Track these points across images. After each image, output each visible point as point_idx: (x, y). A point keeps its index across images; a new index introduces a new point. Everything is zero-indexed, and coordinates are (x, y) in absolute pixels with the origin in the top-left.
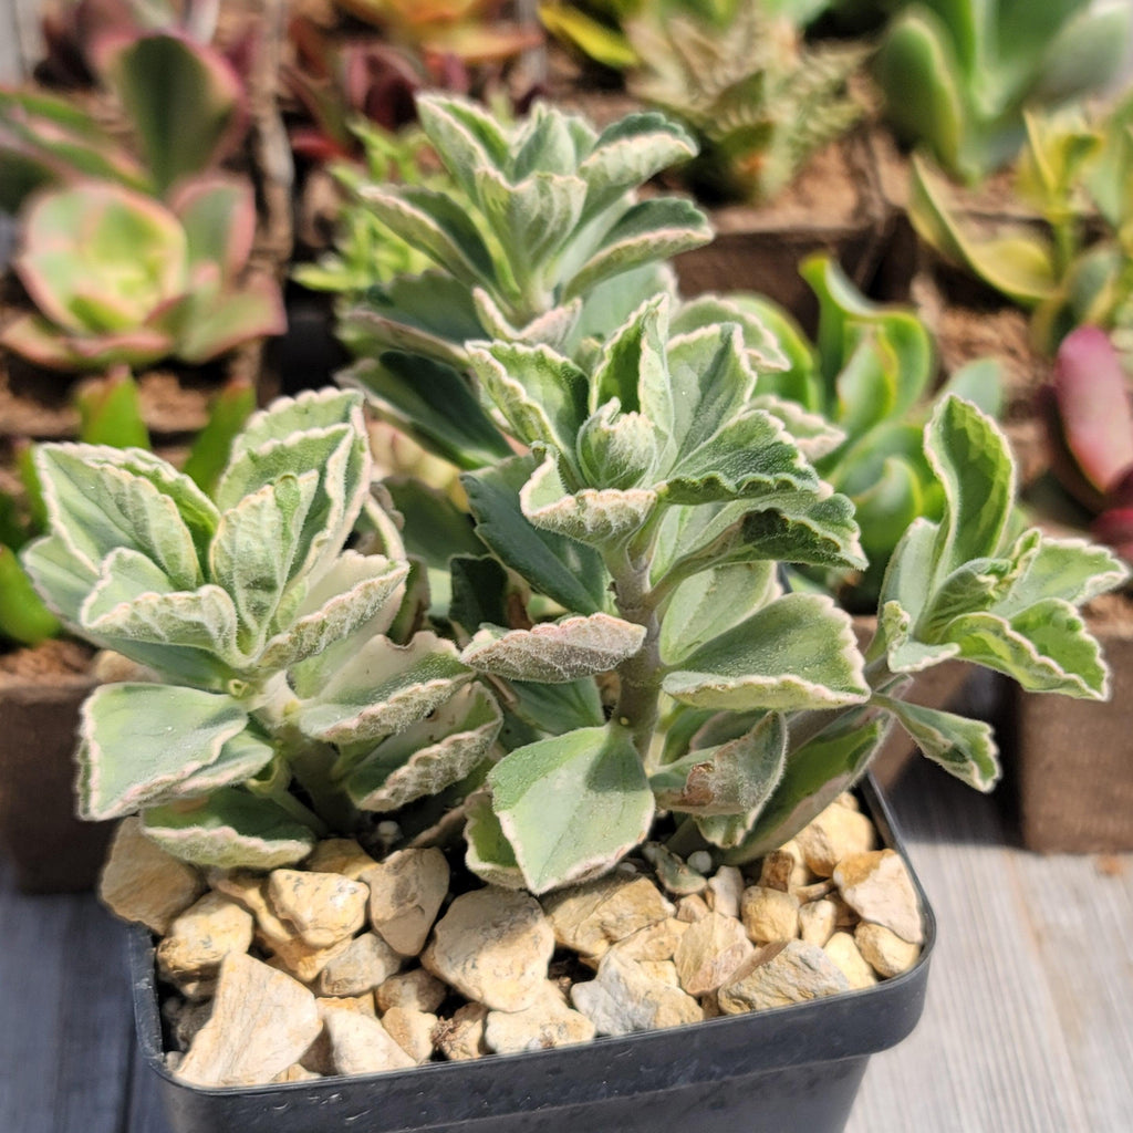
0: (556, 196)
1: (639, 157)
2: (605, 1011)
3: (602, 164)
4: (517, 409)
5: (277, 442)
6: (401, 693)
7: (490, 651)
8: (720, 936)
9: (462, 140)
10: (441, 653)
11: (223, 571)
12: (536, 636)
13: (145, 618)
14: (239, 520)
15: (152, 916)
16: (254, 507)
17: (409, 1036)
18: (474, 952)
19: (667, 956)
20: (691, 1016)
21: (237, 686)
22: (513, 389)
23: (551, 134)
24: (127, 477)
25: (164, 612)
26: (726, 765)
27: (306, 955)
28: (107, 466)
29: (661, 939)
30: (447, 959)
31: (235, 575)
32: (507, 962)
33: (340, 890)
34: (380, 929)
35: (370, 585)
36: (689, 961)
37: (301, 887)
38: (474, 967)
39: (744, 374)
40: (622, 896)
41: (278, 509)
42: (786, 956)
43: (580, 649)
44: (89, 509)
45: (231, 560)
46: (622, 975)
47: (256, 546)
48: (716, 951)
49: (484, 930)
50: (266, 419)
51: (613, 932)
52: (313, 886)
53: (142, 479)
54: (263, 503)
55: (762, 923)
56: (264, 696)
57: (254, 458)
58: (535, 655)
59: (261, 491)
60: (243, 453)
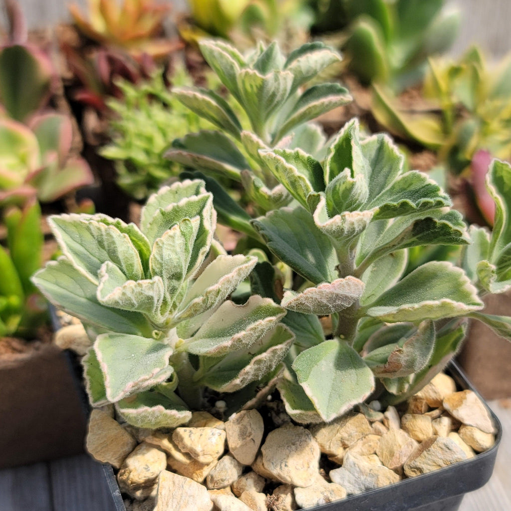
0: (281, 81)
1: (316, 62)
2: (349, 482)
3: (299, 66)
4: (293, 179)
5: (174, 205)
6: (252, 325)
7: (297, 300)
8: (399, 439)
9: (227, 60)
10: (266, 305)
11: (157, 269)
12: (320, 290)
13: (129, 294)
14: (163, 243)
15: (113, 459)
16: (171, 236)
17: (256, 505)
18: (285, 459)
19: (372, 452)
20: (394, 479)
21: (156, 334)
22: (291, 169)
23: (274, 52)
24: (103, 226)
25: (138, 291)
26: (410, 349)
27: (197, 470)
28: (92, 221)
29: (369, 444)
31: (163, 272)
32: (301, 462)
33: (213, 434)
34: (233, 453)
35: (241, 269)
36: (386, 453)
37: (192, 435)
38: (286, 466)
39: (397, 156)
40: (351, 424)
41: (182, 236)
42: (437, 444)
43: (341, 295)
44: (77, 247)
45: (161, 264)
46: (356, 463)
47: (173, 256)
48: (400, 447)
49: (288, 447)
50: (156, 198)
51: (347, 442)
52: (198, 434)
53: (111, 226)
54: (175, 234)
55: (415, 431)
56: (168, 338)
57: (163, 213)
58: (320, 300)
59: (172, 228)
60: (158, 211)
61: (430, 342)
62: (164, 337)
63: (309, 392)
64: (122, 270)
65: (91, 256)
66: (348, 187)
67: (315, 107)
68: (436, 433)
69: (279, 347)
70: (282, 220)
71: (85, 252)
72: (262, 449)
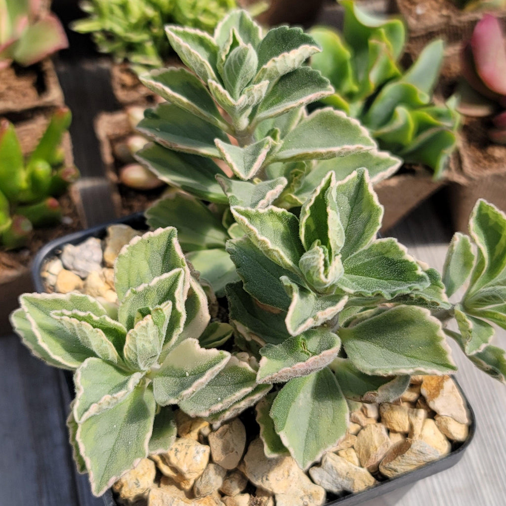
0: (256, 94)
1: (294, 60)
2: (328, 481)
3: (275, 67)
5: (146, 285)
6: (229, 399)
8: (376, 437)
10: (242, 367)
11: (132, 358)
13: (105, 406)
14: (136, 335)
16: (143, 327)
18: (266, 472)
19: (350, 446)
20: (369, 483)
22: (264, 241)
24: (75, 321)
25: (113, 402)
26: (385, 393)
28: (64, 318)
29: (348, 441)
30: (253, 476)
32: (281, 472)
33: (198, 453)
34: (217, 463)
36: (362, 451)
37: (178, 453)
38: (267, 479)
41: (155, 326)
42: (411, 451)
45: (136, 354)
46: (334, 466)
47: (147, 345)
48: (377, 448)
50: (128, 248)
52: (183, 453)
53: (83, 322)
54: (147, 324)
55: (392, 423)
57: (135, 293)
59: (145, 319)
60: (129, 292)
63: (286, 442)
68: (411, 427)
72: (245, 459)
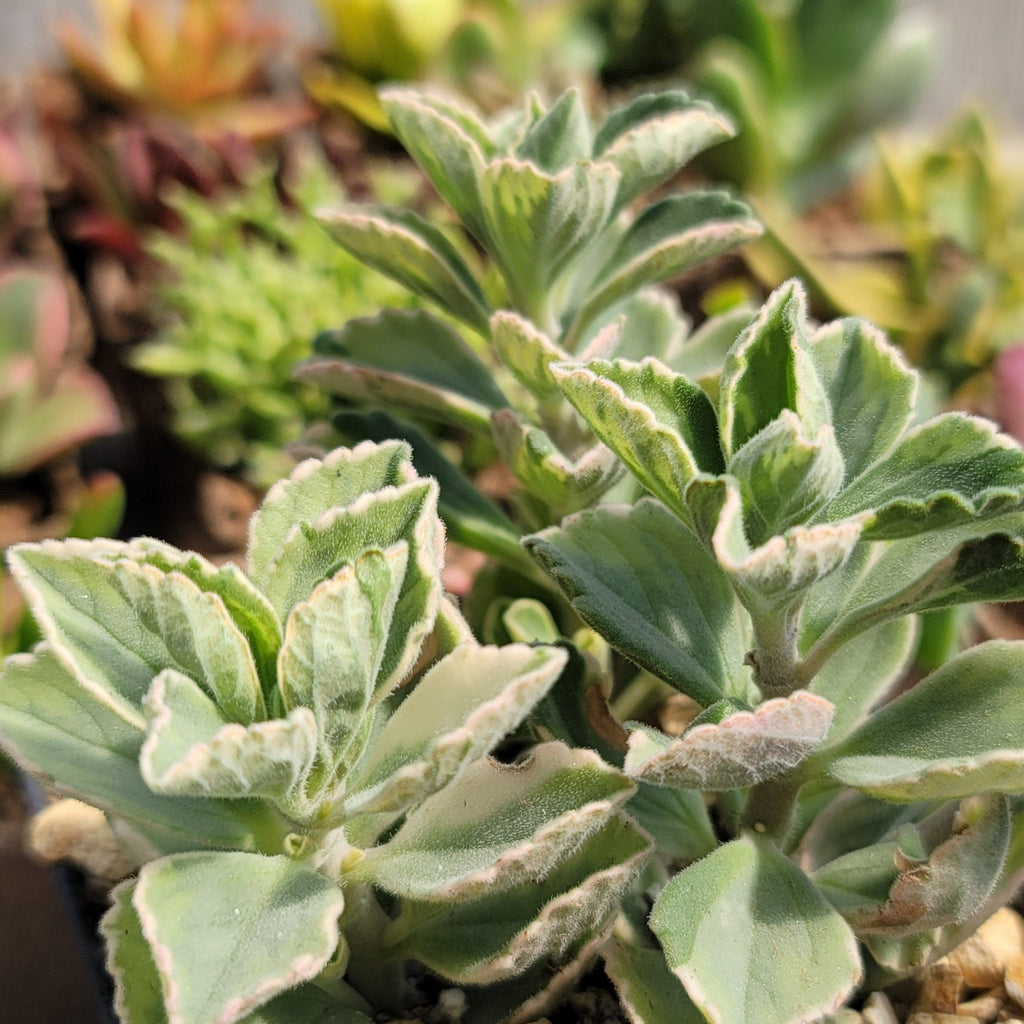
0: (592, 187)
1: (674, 139)
3: (633, 151)
4: (643, 440)
5: (341, 510)
6: (551, 827)
7: (668, 757)
10: (580, 766)
11: (298, 686)
12: (725, 730)
13: (228, 762)
14: (314, 617)
16: (333, 598)
21: (294, 843)
22: (638, 413)
24: (153, 575)
25: (251, 752)
28: (123, 561)
31: (316, 692)
35: (523, 684)
39: (900, 375)
41: (364, 597)
43: (781, 741)
44: (85, 625)
45: (309, 672)
47: (341, 650)
50: (286, 489)
53: (175, 575)
54: (343, 592)
56: (323, 850)
57: (309, 535)
58: (725, 756)
59: (337, 575)
60: (296, 529)
61: (999, 850)
62: (314, 850)
63: (697, 992)
64: (204, 687)
65: (122, 649)
66: (798, 460)
67: (673, 250)
69: (613, 872)
70: (603, 537)
71: (107, 637)
